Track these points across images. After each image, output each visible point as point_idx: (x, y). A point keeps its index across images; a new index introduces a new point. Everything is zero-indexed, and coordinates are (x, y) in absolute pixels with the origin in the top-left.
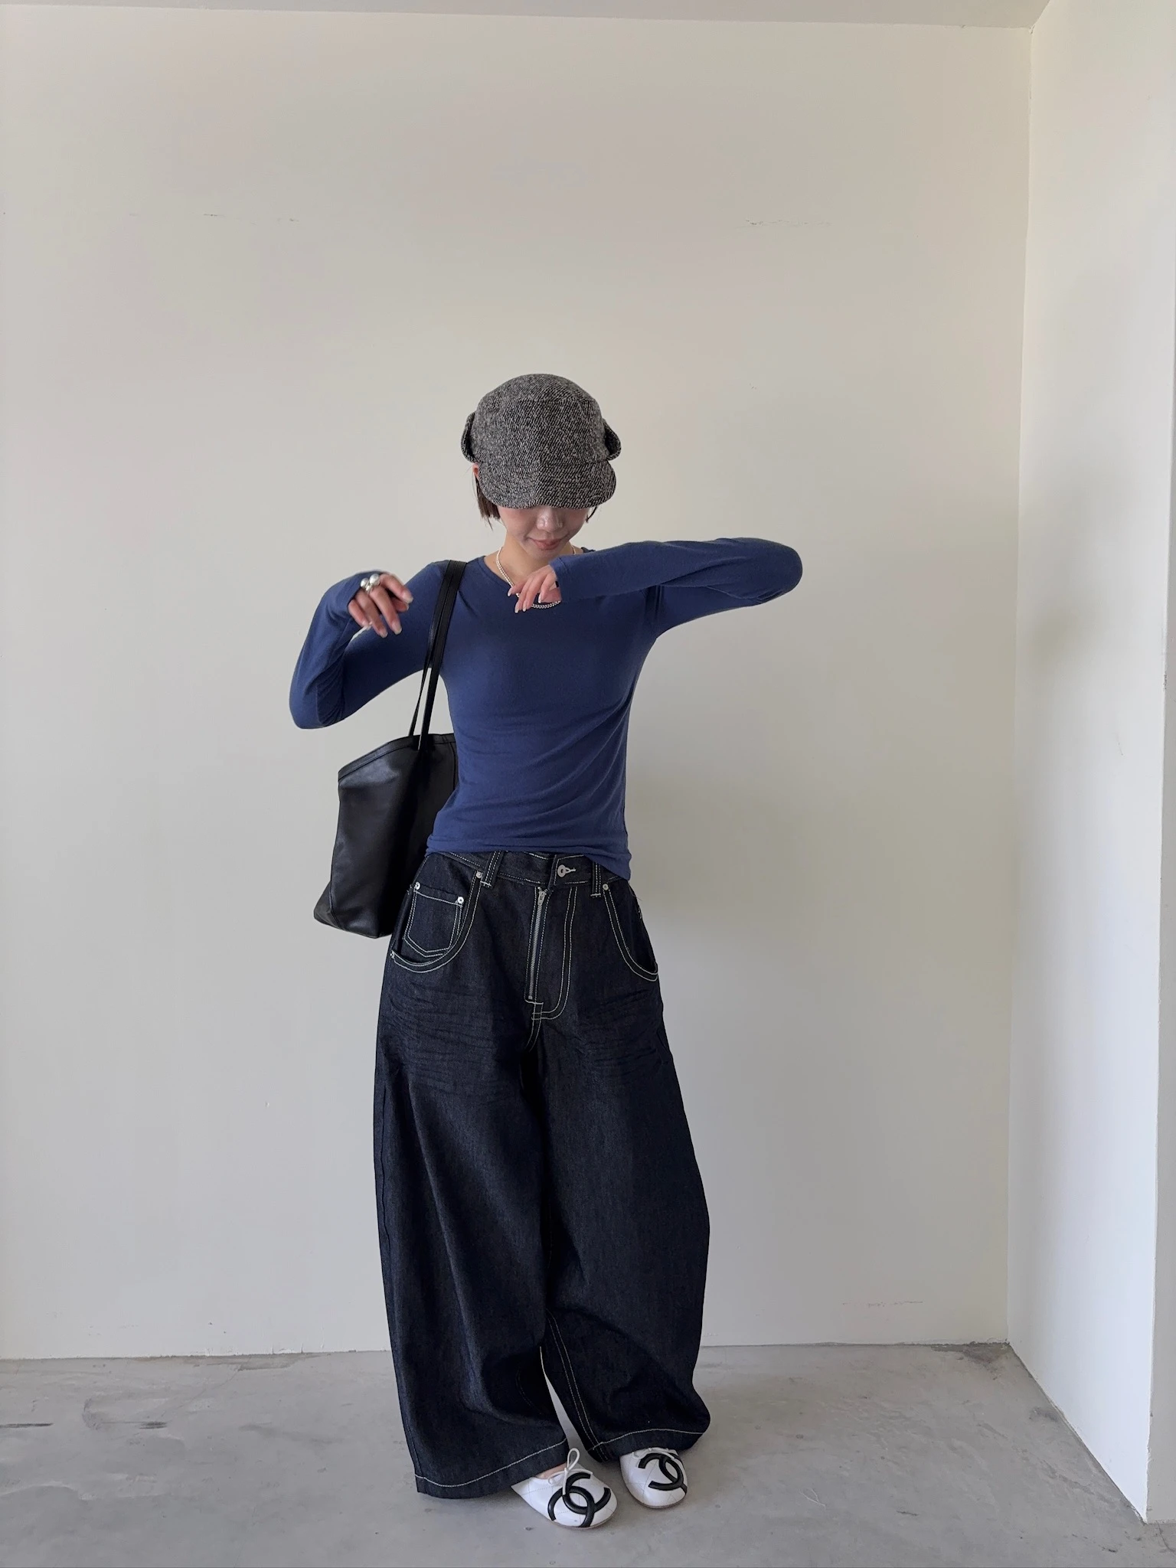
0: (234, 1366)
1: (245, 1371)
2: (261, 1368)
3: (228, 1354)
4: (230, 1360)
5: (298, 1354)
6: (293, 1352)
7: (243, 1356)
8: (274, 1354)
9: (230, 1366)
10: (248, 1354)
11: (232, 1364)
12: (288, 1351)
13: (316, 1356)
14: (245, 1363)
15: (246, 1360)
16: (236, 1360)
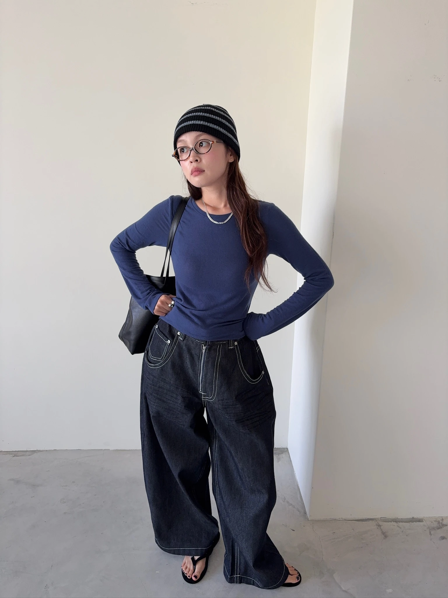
0: (12, 455)
1: (15, 457)
2: (21, 456)
3: (10, 451)
4: (11, 453)
5: (35, 451)
6: (35, 450)
7: (16, 451)
8: (27, 451)
9: (11, 455)
10: (18, 450)
11: (11, 454)
12: (31, 450)
13: (41, 452)
14: (15, 454)
15: (16, 453)
16: (13, 453)
